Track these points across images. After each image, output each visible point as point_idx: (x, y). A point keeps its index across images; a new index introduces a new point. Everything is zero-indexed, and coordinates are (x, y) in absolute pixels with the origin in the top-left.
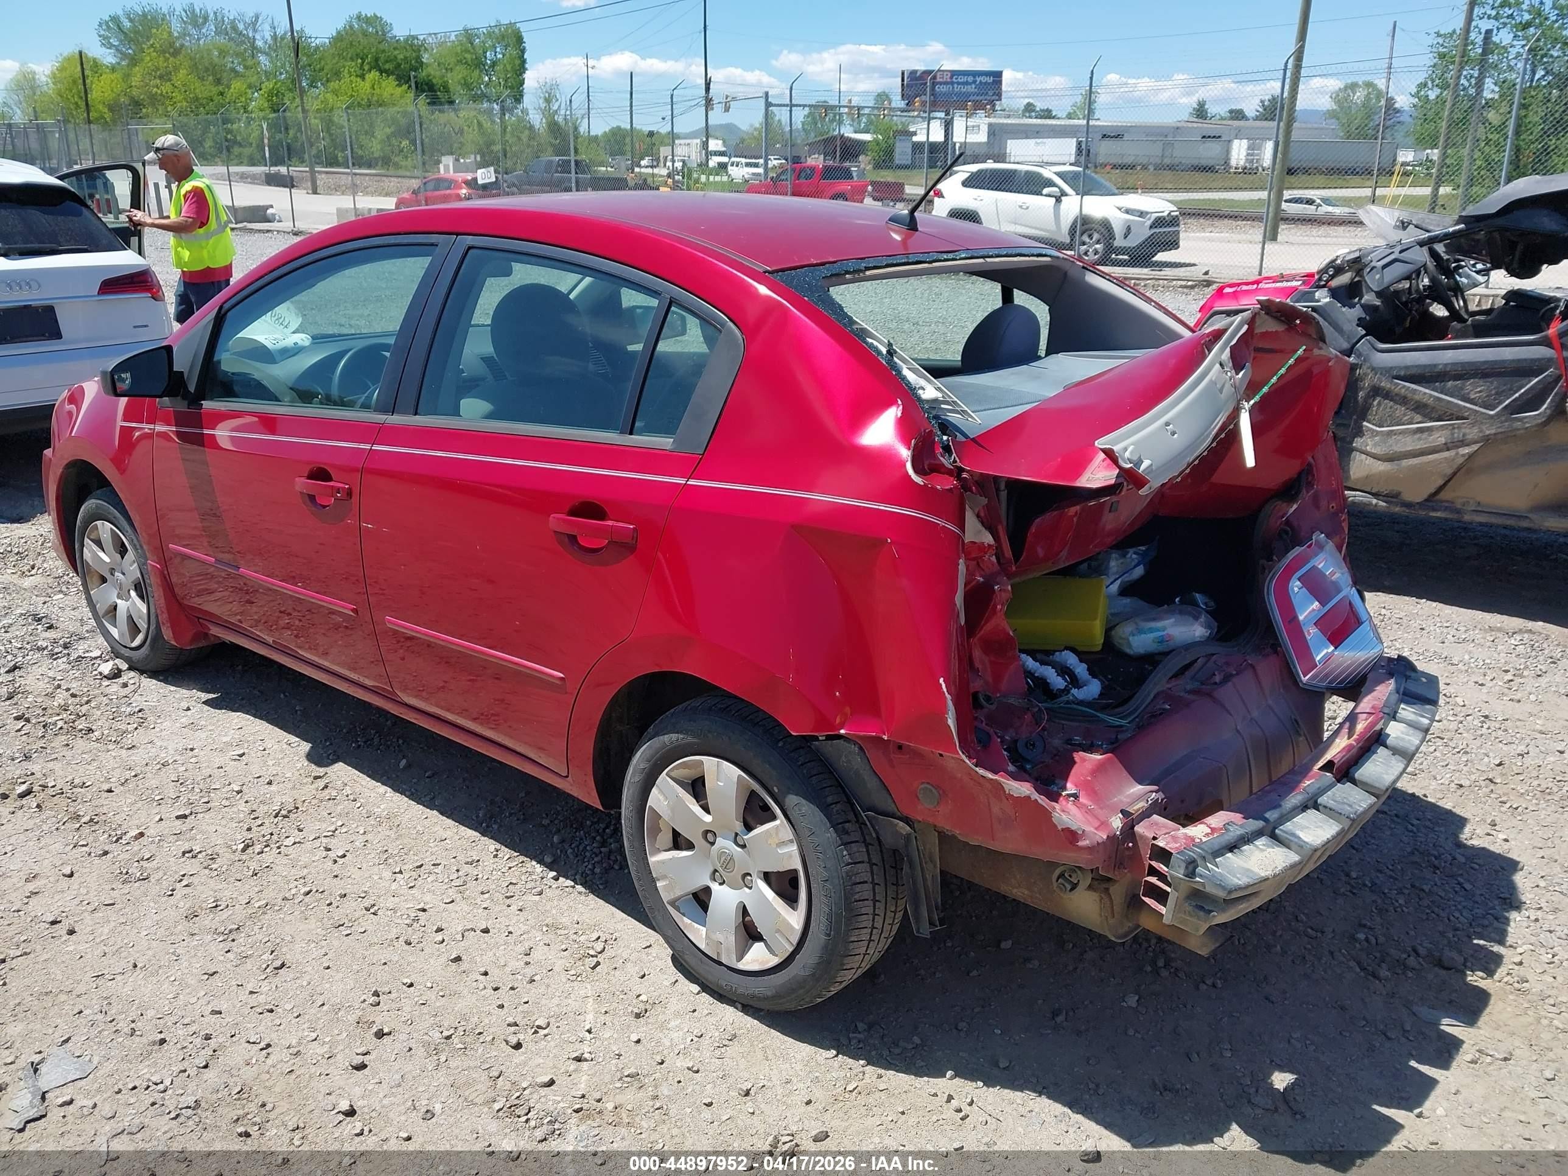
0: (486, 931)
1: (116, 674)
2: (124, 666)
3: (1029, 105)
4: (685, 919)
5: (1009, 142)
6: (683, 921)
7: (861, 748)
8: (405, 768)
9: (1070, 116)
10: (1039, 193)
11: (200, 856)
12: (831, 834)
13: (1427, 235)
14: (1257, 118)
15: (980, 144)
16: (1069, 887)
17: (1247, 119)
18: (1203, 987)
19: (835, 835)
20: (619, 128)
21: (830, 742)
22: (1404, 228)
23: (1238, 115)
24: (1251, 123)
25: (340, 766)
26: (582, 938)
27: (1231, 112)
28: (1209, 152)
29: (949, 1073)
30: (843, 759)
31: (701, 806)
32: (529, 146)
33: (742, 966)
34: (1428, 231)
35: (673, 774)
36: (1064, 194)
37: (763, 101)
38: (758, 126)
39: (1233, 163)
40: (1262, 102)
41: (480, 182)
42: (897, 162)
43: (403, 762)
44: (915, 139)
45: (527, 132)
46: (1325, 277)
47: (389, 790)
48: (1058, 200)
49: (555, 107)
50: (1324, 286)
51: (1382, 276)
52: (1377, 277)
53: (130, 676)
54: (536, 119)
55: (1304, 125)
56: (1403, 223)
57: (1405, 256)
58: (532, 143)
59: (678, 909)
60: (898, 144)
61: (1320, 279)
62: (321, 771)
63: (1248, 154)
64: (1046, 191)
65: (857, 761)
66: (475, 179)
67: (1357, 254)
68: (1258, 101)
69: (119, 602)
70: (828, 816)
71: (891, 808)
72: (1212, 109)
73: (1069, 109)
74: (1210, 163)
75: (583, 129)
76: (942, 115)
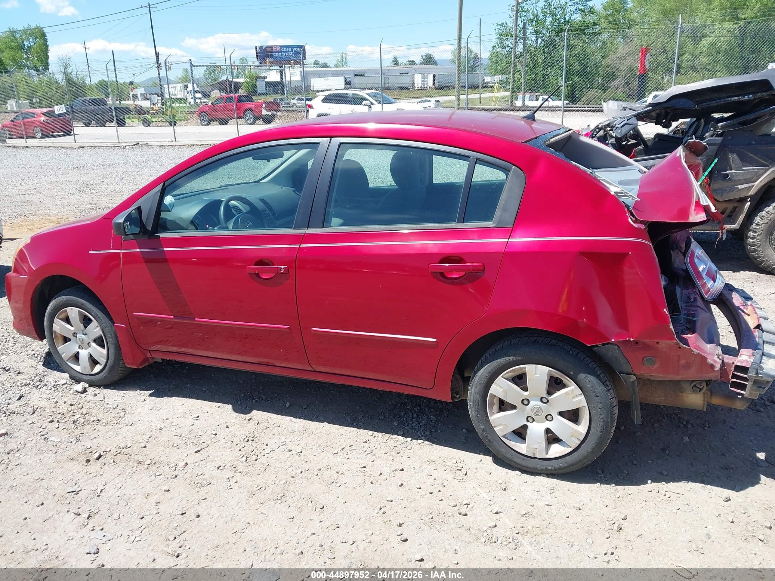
0: (402, 470)
1: (84, 391)
2: (87, 385)
3: (316, 61)
4: (511, 442)
5: (311, 79)
6: (511, 443)
7: (618, 346)
8: (289, 406)
9: (336, 66)
10: (361, 104)
11: (226, 467)
12: (603, 387)
13: (637, 112)
14: (421, 64)
15: (298, 81)
16: (699, 390)
17: (417, 65)
18: (706, 428)
19: (604, 387)
20: (103, 81)
21: (603, 346)
22: (625, 110)
23: (412, 63)
24: (418, 66)
25: (255, 412)
26: (449, 463)
27: (409, 61)
28: (405, 81)
29: (649, 482)
30: (610, 353)
31: (520, 388)
32: (57, 92)
33: (548, 456)
34: (635, 111)
35: (505, 376)
36: (372, 104)
37: (189, 64)
38: (180, 77)
39: (416, 85)
40: (422, 56)
41: (57, 113)
42: (259, 92)
43: (288, 404)
44: (266, 80)
45: (55, 85)
46: (595, 133)
47: (292, 418)
48: (370, 107)
49: (70, 71)
50: (595, 137)
51: (621, 131)
52: (619, 131)
53: (91, 390)
54: (60, 78)
55: (441, 67)
56: (624, 108)
57: (629, 122)
58: (59, 90)
59: (507, 438)
60: (258, 83)
61: (593, 134)
62: (248, 416)
63: (422, 81)
64: (364, 103)
65: (617, 353)
66: (54, 111)
67: (608, 122)
68: (420, 57)
69: (80, 351)
70: (600, 380)
71: (630, 371)
72: (400, 61)
73: (335, 63)
74: (407, 85)
75: (87, 82)
76: (278, 68)
